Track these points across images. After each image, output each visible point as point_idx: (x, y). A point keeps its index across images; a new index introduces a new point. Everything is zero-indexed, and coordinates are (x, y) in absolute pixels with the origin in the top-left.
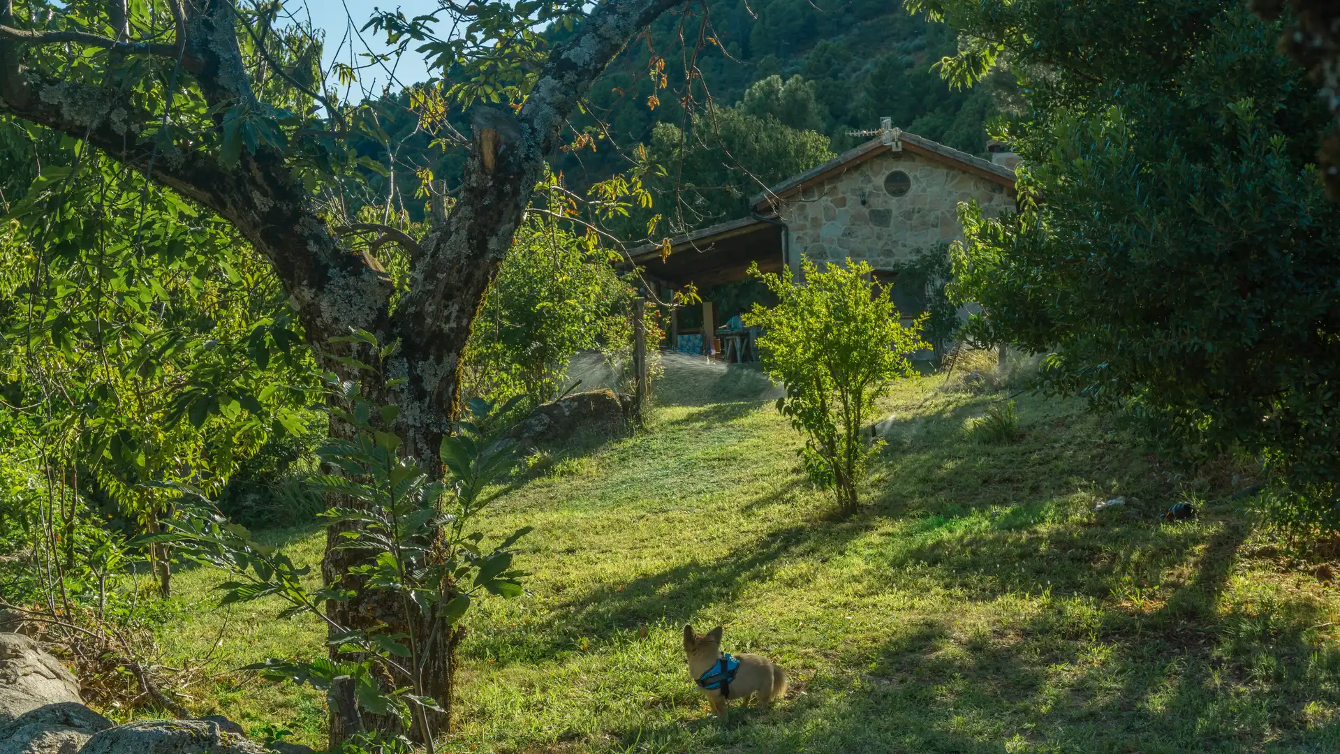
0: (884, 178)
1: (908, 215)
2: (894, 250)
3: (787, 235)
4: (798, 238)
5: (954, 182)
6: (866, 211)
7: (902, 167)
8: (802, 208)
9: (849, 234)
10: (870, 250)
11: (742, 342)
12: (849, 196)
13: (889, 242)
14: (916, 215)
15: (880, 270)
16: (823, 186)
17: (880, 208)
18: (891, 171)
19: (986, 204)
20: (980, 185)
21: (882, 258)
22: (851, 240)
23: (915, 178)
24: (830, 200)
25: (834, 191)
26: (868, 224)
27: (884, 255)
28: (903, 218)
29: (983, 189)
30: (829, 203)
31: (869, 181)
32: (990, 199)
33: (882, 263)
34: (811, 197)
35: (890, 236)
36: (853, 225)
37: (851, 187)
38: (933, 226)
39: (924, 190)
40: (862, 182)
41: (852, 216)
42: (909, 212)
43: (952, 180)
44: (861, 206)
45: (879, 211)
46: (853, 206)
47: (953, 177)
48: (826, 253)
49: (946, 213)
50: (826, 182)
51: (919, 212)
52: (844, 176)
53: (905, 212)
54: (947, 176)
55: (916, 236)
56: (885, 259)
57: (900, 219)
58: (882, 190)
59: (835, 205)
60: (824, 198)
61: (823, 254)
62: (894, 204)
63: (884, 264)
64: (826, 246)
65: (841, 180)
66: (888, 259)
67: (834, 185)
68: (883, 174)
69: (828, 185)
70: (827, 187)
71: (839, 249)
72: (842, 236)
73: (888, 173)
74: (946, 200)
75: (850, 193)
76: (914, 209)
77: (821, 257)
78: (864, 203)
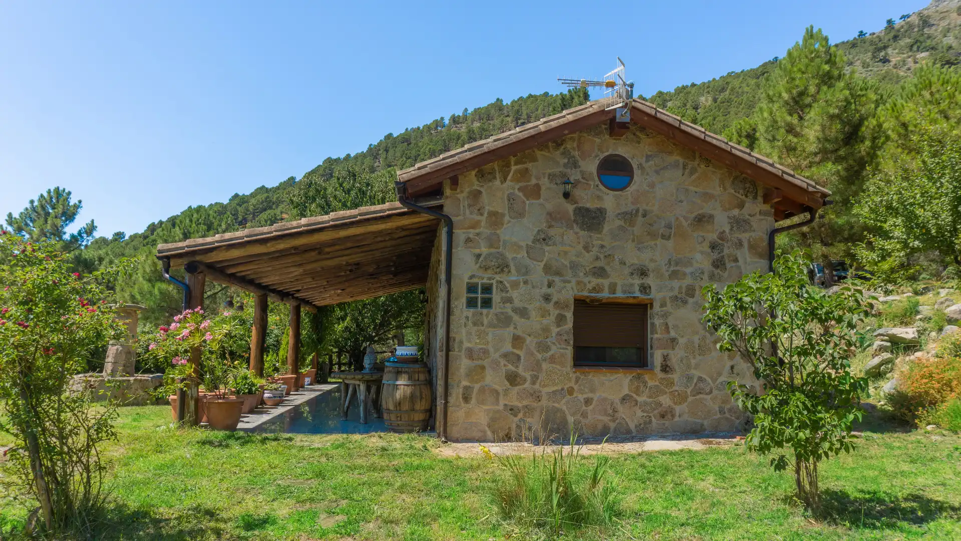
0: (597, 162)
1: (629, 217)
2: (608, 268)
3: (450, 234)
4: (468, 240)
5: (694, 177)
6: (570, 208)
7: (622, 149)
8: (476, 195)
9: (544, 239)
10: (574, 266)
11: (368, 389)
12: (545, 182)
13: (602, 256)
14: (640, 219)
15: (588, 297)
16: (508, 165)
17: (588, 205)
18: (607, 154)
19: (736, 212)
20: (728, 184)
21: (590, 278)
22: (547, 248)
23: (641, 166)
24: (517, 187)
25: (524, 174)
26: (572, 228)
27: (594, 274)
28: (622, 223)
29: (733, 191)
30: (516, 191)
31: (575, 165)
32: (741, 206)
33: (590, 286)
34: (490, 181)
35: (602, 246)
36: (550, 227)
37: (549, 171)
38: (663, 237)
39: (652, 185)
40: (565, 165)
41: (550, 214)
42: (631, 214)
43: (691, 174)
44: (563, 200)
45: (588, 210)
46: (551, 198)
47: (693, 171)
48: (507, 266)
49: (682, 219)
50: (513, 160)
51: (644, 216)
52: (539, 153)
53: (626, 213)
54: (684, 168)
55: (639, 249)
56: (595, 281)
57: (619, 223)
58: (593, 180)
59: (525, 195)
60: (508, 183)
61: (503, 267)
62: (609, 201)
63: (594, 289)
64: (509, 255)
65: (534, 159)
66: (600, 281)
67: (525, 166)
68: (596, 156)
69: (516, 164)
70: (514, 168)
71: (528, 261)
72: (533, 242)
73: (602, 156)
74: (681, 201)
75: (546, 179)
76: (637, 211)
77: (502, 271)
78: (566, 195)
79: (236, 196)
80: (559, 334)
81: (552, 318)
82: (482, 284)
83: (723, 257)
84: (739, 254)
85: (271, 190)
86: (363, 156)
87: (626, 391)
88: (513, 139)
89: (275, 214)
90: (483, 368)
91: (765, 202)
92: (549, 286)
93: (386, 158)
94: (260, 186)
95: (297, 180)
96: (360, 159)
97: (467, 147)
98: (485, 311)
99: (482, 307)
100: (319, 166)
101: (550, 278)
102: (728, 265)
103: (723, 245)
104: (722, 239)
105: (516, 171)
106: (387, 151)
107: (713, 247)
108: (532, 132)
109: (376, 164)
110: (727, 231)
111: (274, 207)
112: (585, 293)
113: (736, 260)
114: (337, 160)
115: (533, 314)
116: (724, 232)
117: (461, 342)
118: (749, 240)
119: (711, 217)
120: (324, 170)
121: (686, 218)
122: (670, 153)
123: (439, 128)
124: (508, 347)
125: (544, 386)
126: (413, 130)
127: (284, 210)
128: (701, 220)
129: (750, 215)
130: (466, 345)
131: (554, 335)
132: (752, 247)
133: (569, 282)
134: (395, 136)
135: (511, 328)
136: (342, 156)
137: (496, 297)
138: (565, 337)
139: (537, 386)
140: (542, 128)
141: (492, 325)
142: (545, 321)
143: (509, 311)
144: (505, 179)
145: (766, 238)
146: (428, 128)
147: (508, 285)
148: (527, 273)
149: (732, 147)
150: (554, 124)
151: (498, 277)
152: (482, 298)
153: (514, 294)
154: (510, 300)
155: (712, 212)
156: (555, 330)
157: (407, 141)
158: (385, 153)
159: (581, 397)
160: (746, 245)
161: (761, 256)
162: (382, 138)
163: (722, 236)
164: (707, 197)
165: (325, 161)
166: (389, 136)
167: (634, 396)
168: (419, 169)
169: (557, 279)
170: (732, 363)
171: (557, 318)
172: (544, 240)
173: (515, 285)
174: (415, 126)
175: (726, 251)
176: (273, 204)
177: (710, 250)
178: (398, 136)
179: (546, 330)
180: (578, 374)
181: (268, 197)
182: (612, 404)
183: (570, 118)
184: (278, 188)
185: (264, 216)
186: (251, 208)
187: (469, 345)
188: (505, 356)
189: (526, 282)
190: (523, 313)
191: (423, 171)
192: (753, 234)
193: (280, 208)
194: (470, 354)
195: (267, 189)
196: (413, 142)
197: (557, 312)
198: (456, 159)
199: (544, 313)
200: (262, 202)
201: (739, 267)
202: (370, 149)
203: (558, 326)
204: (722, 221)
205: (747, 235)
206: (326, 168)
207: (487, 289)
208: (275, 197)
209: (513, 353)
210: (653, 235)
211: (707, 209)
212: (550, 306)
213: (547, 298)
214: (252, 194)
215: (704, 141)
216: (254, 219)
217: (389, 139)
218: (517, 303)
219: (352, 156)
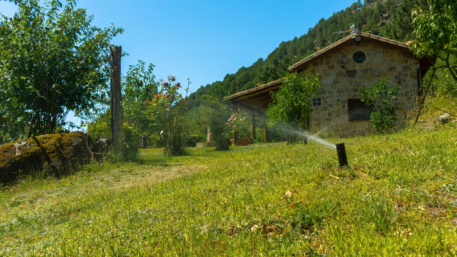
0: (352, 55)
1: (365, 71)
2: (358, 89)
5: (388, 54)
6: (344, 71)
7: (361, 49)
8: (313, 71)
10: (347, 89)
12: (335, 64)
13: (356, 85)
14: (369, 71)
15: (352, 99)
16: (323, 60)
17: (351, 69)
18: (356, 51)
19: (404, 64)
20: (401, 55)
21: (353, 92)
22: (337, 85)
23: (368, 54)
24: (326, 66)
25: (328, 62)
26: (345, 77)
27: (354, 91)
28: (362, 73)
29: (403, 57)
30: (326, 68)
31: (345, 57)
32: (406, 62)
33: (353, 95)
34: (317, 66)
35: (356, 82)
36: (338, 78)
37: (336, 60)
38: (378, 76)
39: (372, 60)
40: (342, 57)
41: (337, 74)
42: (366, 70)
43: (386, 54)
44: (342, 69)
45: (350, 71)
46: (338, 69)
47: (387, 52)
48: (325, 92)
49: (384, 69)
50: (324, 58)
51: (370, 70)
52: (333, 55)
53: (363, 70)
54: (384, 52)
55: (369, 81)
56: (354, 93)
57: (361, 74)
58: (352, 61)
59: (329, 69)
60: (323, 66)
61: (324, 92)
62: (358, 67)
63: (354, 96)
64: (325, 88)
65: (331, 57)
66: (356, 93)
67: (328, 60)
68: (352, 53)
69: (325, 59)
70: (325, 61)
71: (331, 89)
72: (333, 83)
73: (354, 52)
74: (384, 64)
75: (336, 63)
76: (368, 69)
77: (323, 93)
78: (343, 67)
79: (228, 75)
80: (343, 111)
81: (341, 106)
82: (317, 98)
83: (400, 80)
84: (406, 79)
85: (248, 68)
86: (305, 37)
87: (367, 127)
88: (322, 52)
89: (252, 84)
90: (319, 123)
91: (415, 60)
92: (339, 96)
93: (321, 35)
94: (241, 67)
95: (264, 60)
96: (303, 40)
97: (308, 57)
98: (319, 106)
99: (318, 105)
100: (277, 49)
101: (339, 94)
102: (402, 83)
103: (400, 76)
104: (399, 74)
105: (326, 62)
106: (321, 31)
107: (396, 77)
108: (328, 49)
109: (315, 41)
110: (401, 71)
111: (251, 79)
112: (351, 97)
113: (405, 81)
114: (289, 43)
115: (334, 106)
116: (400, 72)
117: (312, 116)
118: (410, 74)
119: (395, 67)
120: (281, 51)
121: (385, 69)
122: (379, 48)
123: (358, 8)
124: (327, 117)
125: (339, 127)
126: (339, 13)
127: (257, 81)
128: (391, 69)
129: (410, 65)
130: (314, 117)
131: (342, 111)
132: (411, 76)
133: (345, 94)
134: (326, 19)
135: (328, 111)
136: (292, 39)
137: (322, 101)
138: (345, 112)
139: (337, 128)
140: (331, 47)
141: (321, 110)
142: (338, 108)
143: (327, 106)
144: (322, 65)
145: (416, 72)
146: (349, 10)
147: (325, 98)
148: (331, 93)
149: (398, 43)
150: (335, 46)
151: (322, 95)
152: (318, 103)
153: (328, 100)
154: (327, 102)
155: (395, 66)
156: (342, 110)
157: (335, 22)
158: (320, 32)
159: (352, 130)
160: (409, 75)
161: (415, 78)
162: (318, 22)
163: (399, 73)
164: (392, 61)
165: (281, 44)
166: (322, 20)
167: (370, 128)
168: (294, 66)
169: (341, 94)
170: (405, 116)
171: (342, 106)
172: (336, 82)
173: (328, 97)
174: (340, 10)
175: (401, 78)
176: (251, 77)
177: (395, 79)
178: (328, 20)
179: (339, 110)
180: (350, 123)
181: (247, 74)
182: (363, 131)
183: (340, 43)
184: (252, 67)
185: (246, 86)
186: (237, 82)
187: (315, 117)
188: (326, 119)
189: (331, 96)
190: (331, 106)
191: (295, 66)
192: (411, 71)
193: (255, 80)
194: (315, 119)
195: (246, 68)
196: (339, 21)
197: (342, 104)
198: (305, 61)
199: (338, 105)
200: (244, 77)
201: (407, 83)
202: (310, 32)
203: (343, 108)
204: (399, 68)
205: (409, 72)
206: (281, 49)
207: (319, 99)
208: (251, 73)
209: (328, 118)
210: (373, 76)
211: (393, 65)
212: (340, 103)
213: (338, 100)
214: (237, 73)
215: (387, 43)
216: (240, 89)
217: (322, 22)
218: (329, 103)
219: (298, 38)
